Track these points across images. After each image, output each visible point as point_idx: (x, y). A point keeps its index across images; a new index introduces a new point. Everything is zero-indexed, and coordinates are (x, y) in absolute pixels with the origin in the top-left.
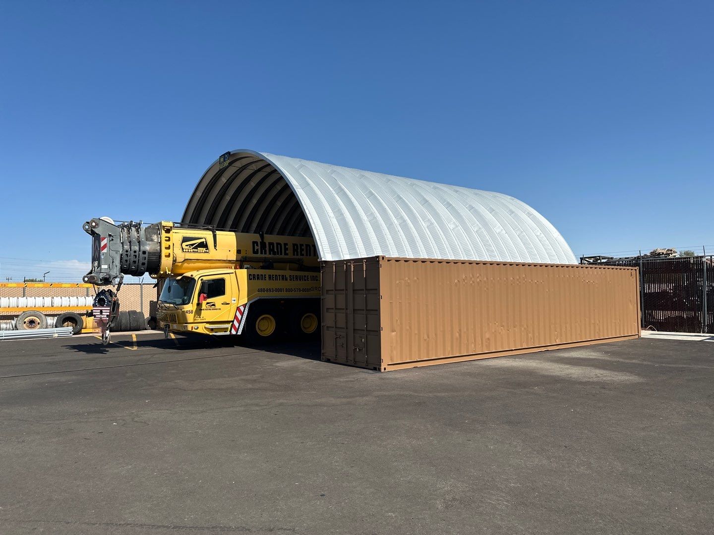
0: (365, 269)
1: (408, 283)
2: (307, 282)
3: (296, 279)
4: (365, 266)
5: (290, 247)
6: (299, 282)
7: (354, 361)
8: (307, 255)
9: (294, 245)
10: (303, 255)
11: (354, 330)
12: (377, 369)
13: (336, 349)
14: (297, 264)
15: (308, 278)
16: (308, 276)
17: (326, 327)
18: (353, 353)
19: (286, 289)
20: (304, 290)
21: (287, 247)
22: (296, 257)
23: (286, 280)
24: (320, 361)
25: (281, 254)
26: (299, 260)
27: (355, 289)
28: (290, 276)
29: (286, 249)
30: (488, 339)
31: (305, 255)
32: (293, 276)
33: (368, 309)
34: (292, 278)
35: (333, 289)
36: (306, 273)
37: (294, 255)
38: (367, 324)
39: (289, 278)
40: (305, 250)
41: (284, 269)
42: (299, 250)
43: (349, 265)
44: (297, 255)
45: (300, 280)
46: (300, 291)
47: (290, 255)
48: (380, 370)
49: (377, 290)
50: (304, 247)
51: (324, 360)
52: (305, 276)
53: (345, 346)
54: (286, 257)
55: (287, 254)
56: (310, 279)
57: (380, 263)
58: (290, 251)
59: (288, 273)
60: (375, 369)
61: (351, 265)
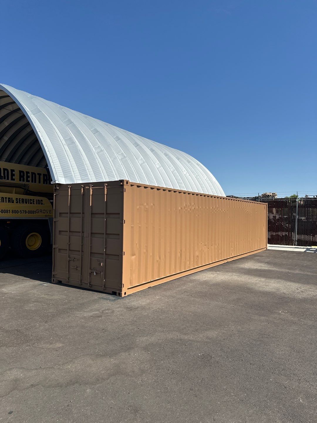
0: (106, 193)
1: (147, 208)
2: (32, 205)
3: (22, 201)
4: (106, 190)
5: (17, 173)
6: (25, 205)
7: (90, 285)
8: (32, 182)
9: (20, 172)
10: (29, 181)
11: (91, 253)
12: (116, 292)
13: (69, 272)
14: (23, 188)
15: (34, 202)
16: (33, 200)
17: (58, 249)
18: (89, 277)
19: (13, 211)
20: (30, 212)
21: (14, 173)
22: (22, 182)
23: (13, 202)
24: (51, 282)
25: (8, 179)
26: (25, 185)
27: (93, 212)
28: (17, 199)
29: (13, 175)
30: (198, 256)
31: (31, 181)
32: (20, 199)
33: (108, 232)
34: (18, 201)
35: (69, 212)
36: (32, 197)
37: (20, 180)
38: (106, 248)
39: (15, 201)
40: (31, 177)
41: (11, 192)
42: (25, 177)
43: (87, 189)
44: (23, 181)
45: (26, 203)
46: (26, 212)
47: (17, 181)
48: (120, 295)
49: (120, 214)
50: (30, 175)
51: (55, 282)
52: (31, 200)
53: (79, 269)
54: (12, 181)
55: (14, 180)
56: (35, 202)
57: (125, 187)
58: (17, 177)
59: (14, 196)
60: (114, 293)
61: (89, 189)
